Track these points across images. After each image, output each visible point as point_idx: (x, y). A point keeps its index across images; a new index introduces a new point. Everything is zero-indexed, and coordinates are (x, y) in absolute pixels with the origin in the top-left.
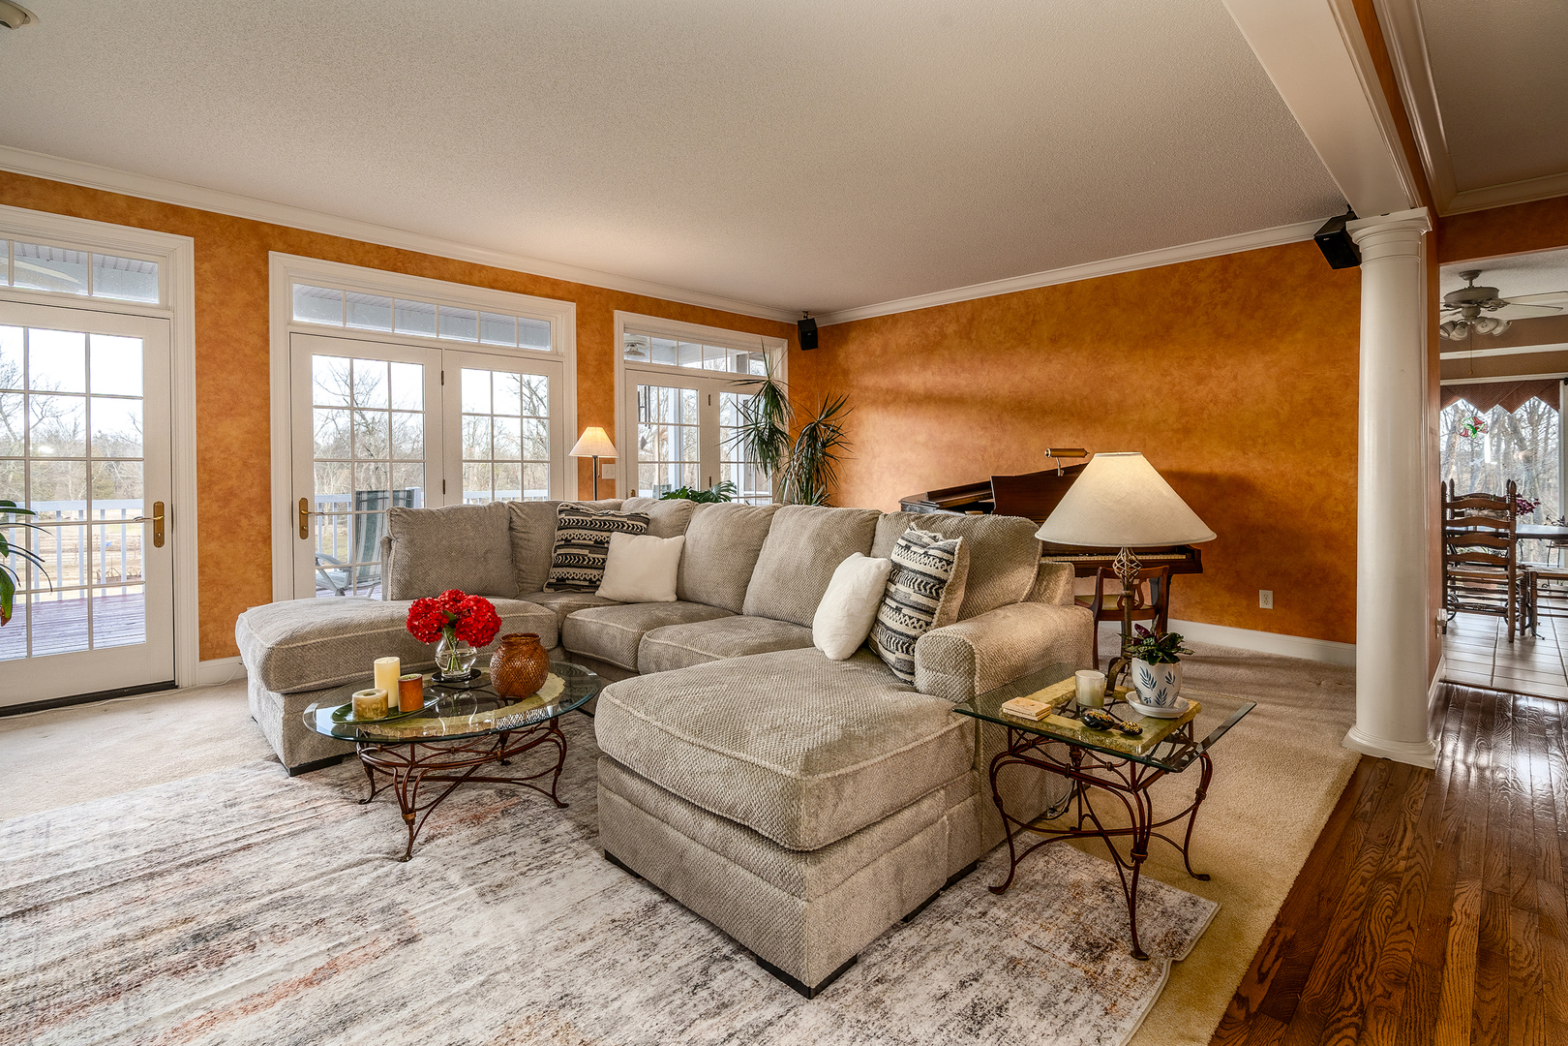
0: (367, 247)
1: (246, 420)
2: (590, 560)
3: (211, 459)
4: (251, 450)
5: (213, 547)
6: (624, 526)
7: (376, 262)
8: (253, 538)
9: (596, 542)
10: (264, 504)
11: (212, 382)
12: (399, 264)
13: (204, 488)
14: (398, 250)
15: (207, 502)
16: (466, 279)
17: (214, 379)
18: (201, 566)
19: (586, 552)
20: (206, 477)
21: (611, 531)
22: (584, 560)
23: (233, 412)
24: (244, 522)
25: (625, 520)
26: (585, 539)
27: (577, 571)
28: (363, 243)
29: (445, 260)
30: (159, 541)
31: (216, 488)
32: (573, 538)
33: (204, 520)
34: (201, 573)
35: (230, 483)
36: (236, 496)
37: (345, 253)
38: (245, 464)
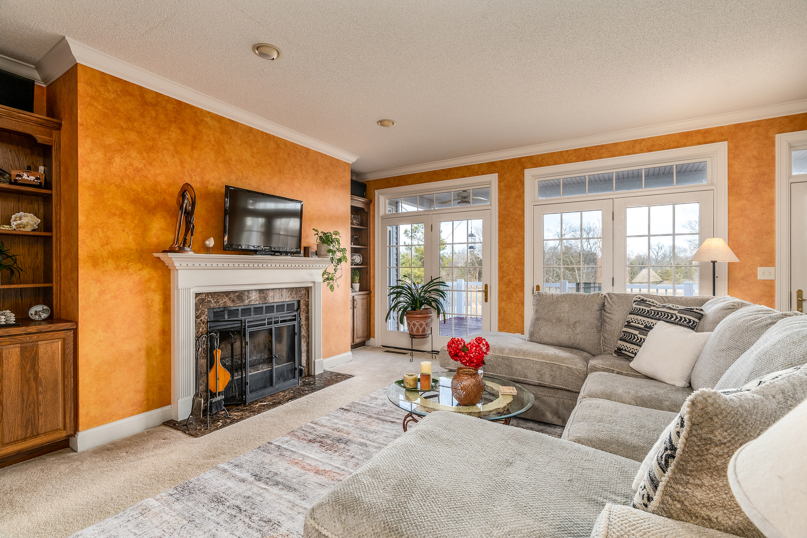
0: (570, 152)
1: (515, 249)
2: (638, 339)
3: (503, 266)
4: (518, 263)
5: (503, 304)
6: (672, 317)
7: (574, 159)
8: (517, 302)
9: (646, 326)
10: (521, 287)
11: (504, 234)
12: (587, 156)
13: (501, 279)
14: (586, 148)
15: (502, 285)
16: (631, 151)
17: (504, 232)
18: (499, 312)
19: (636, 332)
20: (501, 274)
21: (659, 320)
22: (634, 338)
23: (511, 246)
24: (514, 295)
25: (676, 312)
26: (639, 323)
27: (629, 345)
28: (567, 151)
29: (615, 144)
30: (486, 300)
31: (505, 279)
32: (632, 322)
33: (501, 293)
34: (499, 315)
35: (510, 277)
36: (511, 283)
37: (558, 159)
38: (515, 269)
